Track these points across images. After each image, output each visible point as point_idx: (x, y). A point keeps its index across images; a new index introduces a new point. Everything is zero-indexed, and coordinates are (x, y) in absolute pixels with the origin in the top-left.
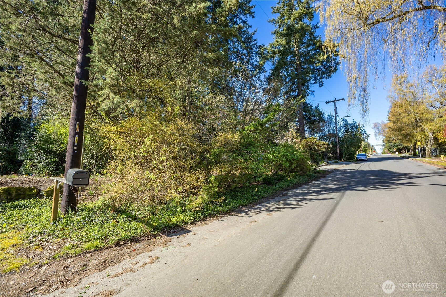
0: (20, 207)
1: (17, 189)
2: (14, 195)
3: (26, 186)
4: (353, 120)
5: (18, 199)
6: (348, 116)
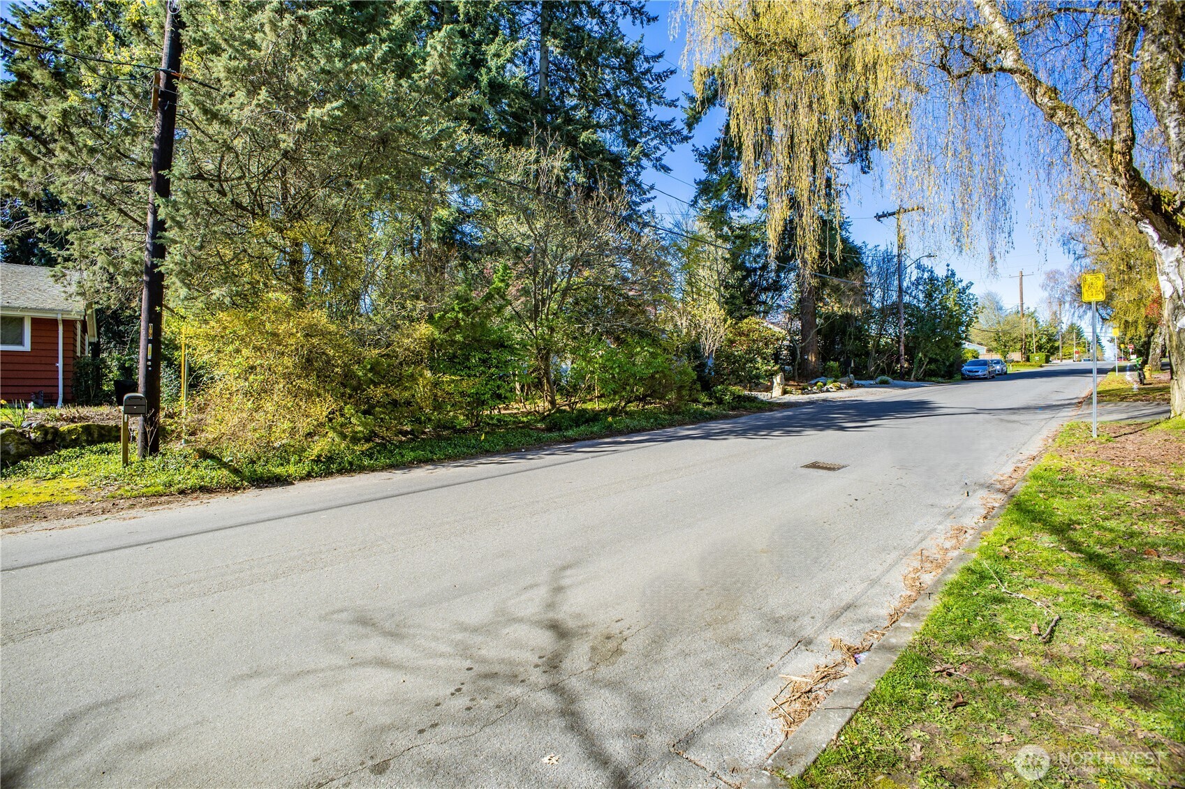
0: (103, 451)
1: (98, 426)
2: (96, 436)
3: (112, 423)
4: (948, 265)
5: (100, 442)
6: (929, 256)
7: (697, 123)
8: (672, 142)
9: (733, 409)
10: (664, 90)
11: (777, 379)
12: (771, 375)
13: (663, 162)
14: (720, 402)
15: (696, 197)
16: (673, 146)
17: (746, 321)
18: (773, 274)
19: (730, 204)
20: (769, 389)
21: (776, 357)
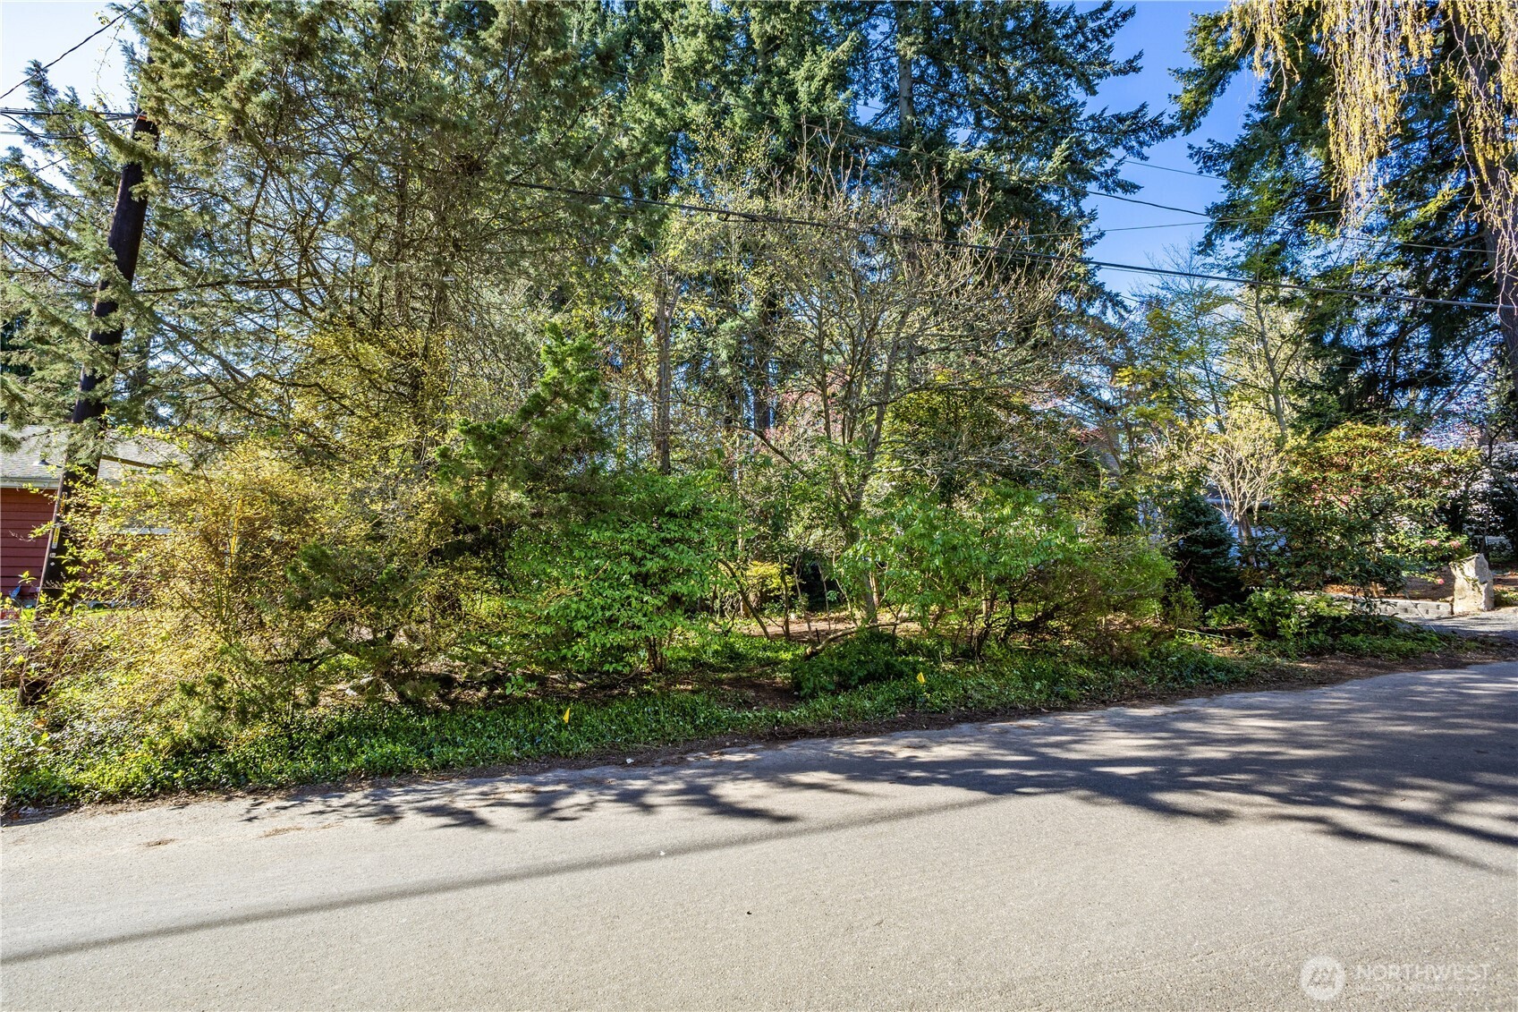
7: (1205, 113)
8: (1141, 144)
9: (1316, 653)
10: (1110, 48)
11: (1466, 571)
12: (1445, 559)
13: (1120, 176)
14: (1269, 631)
15: (1208, 237)
16: (1145, 150)
17: (1334, 433)
18: (1423, 355)
19: (1292, 238)
20: (1443, 591)
21: (1454, 517)
